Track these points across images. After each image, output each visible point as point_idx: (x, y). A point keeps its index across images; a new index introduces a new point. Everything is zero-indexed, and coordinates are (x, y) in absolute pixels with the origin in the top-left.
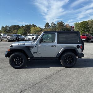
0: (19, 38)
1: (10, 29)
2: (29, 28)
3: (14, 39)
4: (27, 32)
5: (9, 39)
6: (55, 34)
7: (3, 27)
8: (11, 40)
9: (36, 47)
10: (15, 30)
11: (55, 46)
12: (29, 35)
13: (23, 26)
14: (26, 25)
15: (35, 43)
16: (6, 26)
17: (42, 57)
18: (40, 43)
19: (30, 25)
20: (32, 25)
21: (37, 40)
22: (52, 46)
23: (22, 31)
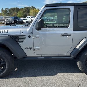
0: (18, 20)
1: (10, 12)
2: (28, 10)
3: (11, 22)
4: (27, 14)
5: (6, 22)
6: (69, 9)
7: (3, 10)
8: (8, 22)
9: (30, 37)
10: (15, 13)
11: (69, 35)
12: (28, 17)
13: (22, 9)
14: (25, 8)
15: (28, 29)
16: (6, 9)
17: (42, 57)
18: (39, 29)
19: (30, 7)
20: (31, 7)
21: (32, 24)
22: (63, 36)
23: (21, 13)
